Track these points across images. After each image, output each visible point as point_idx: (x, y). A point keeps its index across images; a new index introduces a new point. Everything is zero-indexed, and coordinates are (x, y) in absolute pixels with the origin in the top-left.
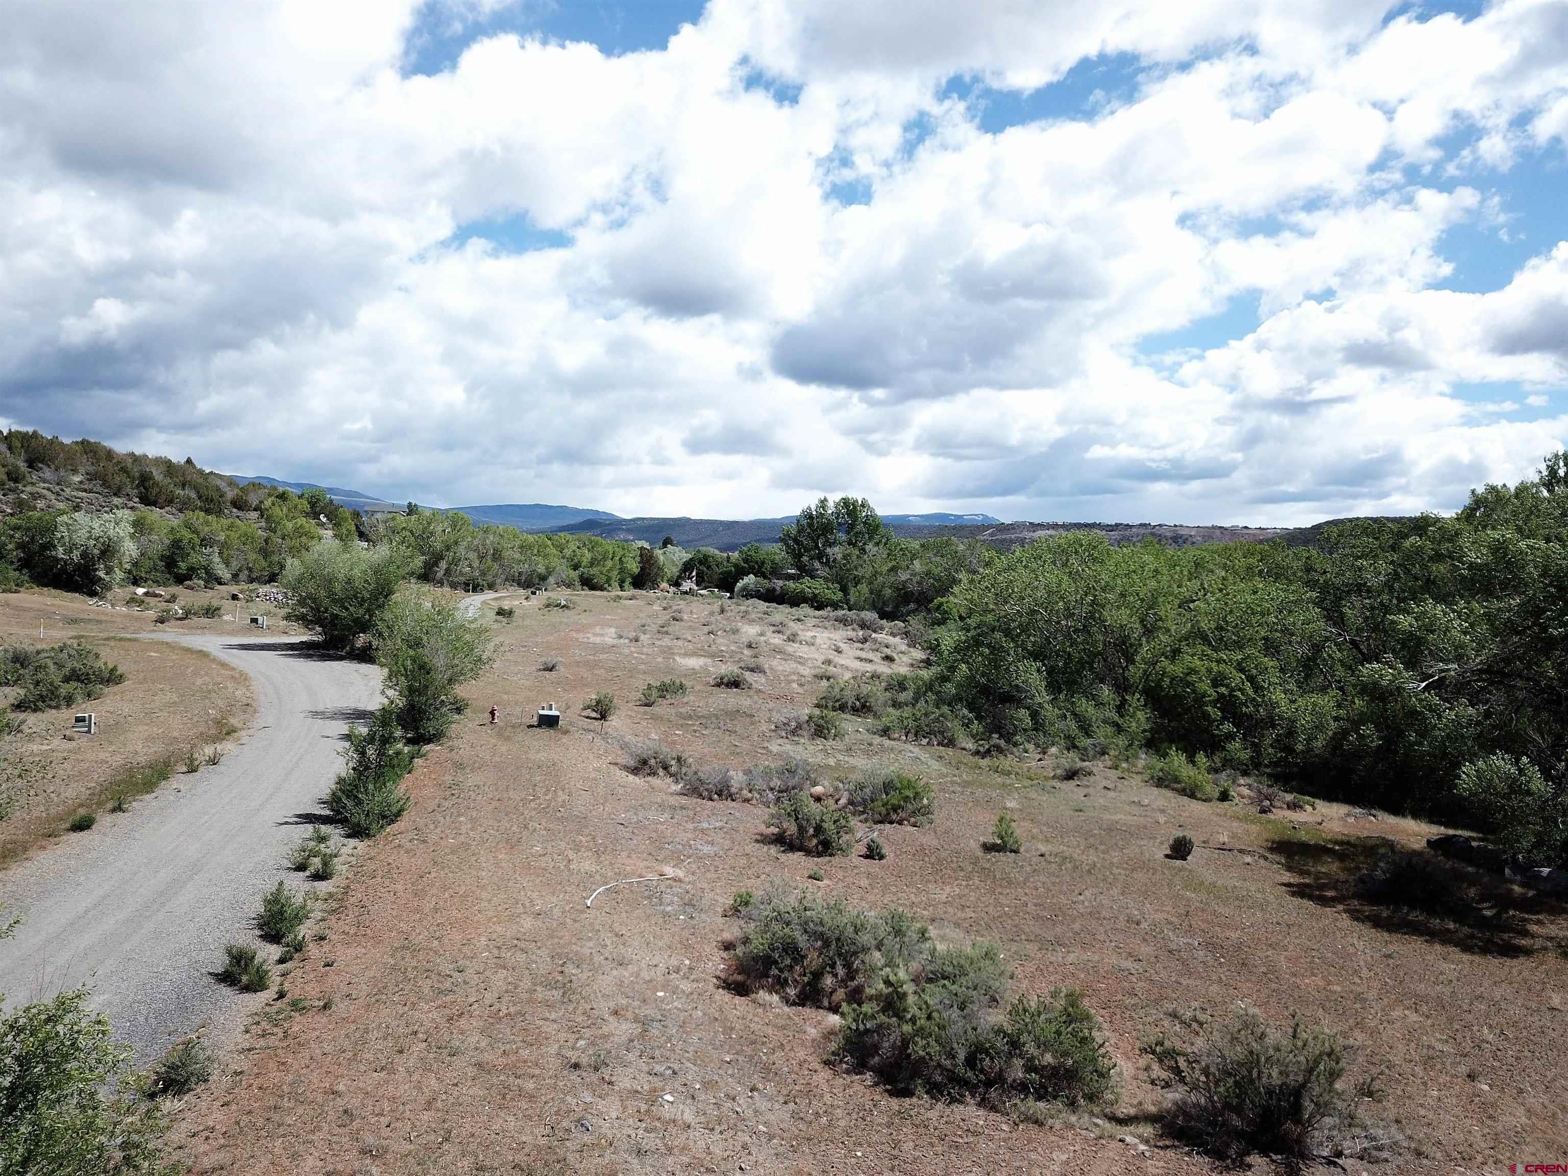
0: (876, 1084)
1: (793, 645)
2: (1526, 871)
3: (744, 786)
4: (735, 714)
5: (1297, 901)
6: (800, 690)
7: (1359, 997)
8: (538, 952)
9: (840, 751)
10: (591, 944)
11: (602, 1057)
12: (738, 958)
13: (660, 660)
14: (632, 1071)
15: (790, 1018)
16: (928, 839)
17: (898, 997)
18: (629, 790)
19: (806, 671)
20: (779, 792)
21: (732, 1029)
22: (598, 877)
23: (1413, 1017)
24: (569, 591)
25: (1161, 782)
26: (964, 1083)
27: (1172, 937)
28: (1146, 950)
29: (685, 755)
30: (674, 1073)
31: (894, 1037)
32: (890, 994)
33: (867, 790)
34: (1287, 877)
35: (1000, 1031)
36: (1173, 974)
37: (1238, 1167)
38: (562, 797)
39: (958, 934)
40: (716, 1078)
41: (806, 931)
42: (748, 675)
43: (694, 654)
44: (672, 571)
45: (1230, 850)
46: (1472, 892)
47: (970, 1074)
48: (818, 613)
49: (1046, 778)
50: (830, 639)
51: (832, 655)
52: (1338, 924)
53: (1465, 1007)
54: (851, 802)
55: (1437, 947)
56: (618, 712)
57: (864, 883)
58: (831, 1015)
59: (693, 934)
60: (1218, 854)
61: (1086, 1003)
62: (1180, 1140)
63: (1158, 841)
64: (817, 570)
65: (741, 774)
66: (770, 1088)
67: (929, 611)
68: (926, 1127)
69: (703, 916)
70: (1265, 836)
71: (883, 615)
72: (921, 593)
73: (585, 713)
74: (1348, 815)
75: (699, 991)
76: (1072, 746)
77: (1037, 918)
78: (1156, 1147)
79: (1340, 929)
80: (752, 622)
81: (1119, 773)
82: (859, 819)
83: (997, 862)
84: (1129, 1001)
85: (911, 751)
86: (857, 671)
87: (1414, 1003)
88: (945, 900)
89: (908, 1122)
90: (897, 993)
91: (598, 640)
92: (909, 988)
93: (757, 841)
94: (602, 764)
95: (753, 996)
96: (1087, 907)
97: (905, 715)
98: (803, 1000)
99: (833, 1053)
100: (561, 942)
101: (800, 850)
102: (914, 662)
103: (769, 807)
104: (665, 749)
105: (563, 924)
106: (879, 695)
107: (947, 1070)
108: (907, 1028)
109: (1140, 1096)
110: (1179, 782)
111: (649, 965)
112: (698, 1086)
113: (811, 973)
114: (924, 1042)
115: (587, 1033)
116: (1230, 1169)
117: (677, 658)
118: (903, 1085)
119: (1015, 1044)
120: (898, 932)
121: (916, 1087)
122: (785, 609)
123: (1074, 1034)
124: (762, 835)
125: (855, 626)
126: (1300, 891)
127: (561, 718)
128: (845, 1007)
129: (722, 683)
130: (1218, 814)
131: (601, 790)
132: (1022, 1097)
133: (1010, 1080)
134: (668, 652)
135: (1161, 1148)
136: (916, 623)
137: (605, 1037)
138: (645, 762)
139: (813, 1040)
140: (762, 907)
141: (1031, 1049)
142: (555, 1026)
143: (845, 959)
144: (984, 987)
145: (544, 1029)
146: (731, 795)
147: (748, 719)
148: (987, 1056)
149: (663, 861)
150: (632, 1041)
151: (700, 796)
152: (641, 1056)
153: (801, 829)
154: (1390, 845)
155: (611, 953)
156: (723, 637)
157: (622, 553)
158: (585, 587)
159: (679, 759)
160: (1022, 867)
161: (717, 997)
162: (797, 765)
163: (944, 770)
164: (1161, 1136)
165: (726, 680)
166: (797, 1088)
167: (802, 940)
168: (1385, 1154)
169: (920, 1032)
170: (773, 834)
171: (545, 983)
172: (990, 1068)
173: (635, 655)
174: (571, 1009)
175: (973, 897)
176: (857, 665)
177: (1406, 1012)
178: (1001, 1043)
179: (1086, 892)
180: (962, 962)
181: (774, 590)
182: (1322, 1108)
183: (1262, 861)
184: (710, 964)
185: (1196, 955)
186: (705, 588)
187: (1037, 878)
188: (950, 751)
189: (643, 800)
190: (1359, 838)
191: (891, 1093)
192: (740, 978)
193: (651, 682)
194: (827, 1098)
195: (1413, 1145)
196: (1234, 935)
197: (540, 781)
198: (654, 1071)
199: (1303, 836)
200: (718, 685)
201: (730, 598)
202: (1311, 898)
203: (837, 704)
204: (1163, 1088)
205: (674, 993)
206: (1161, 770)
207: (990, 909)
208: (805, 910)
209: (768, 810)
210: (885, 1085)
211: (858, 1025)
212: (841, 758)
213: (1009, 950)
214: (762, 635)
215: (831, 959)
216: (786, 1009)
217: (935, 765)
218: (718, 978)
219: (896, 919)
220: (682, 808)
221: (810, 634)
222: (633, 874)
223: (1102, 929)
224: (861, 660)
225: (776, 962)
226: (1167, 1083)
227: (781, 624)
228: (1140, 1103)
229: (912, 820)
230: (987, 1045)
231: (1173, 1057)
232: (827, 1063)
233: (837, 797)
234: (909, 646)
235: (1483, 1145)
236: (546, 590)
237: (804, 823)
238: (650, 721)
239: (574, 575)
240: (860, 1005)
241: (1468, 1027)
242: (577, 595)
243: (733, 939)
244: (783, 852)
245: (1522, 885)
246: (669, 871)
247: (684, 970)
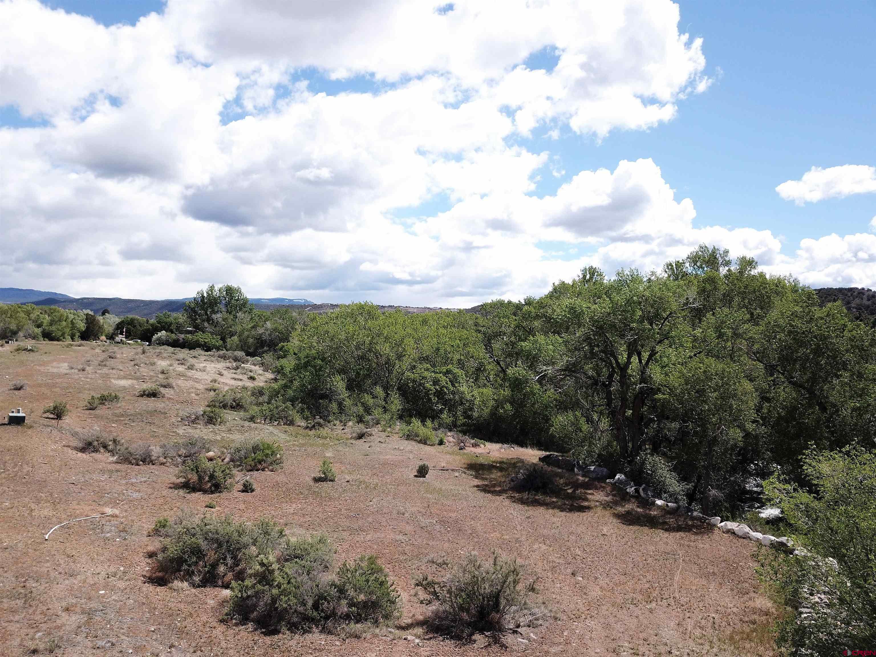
0: (256, 630)
1: (192, 371)
2: (583, 468)
3: (160, 455)
4: (154, 412)
5: (482, 494)
6: (197, 397)
7: (517, 540)
8: (5, 575)
9: (224, 431)
10: (48, 564)
11: (56, 642)
12: (159, 561)
13: (100, 382)
14: (80, 648)
15: (196, 596)
16: (280, 478)
17: (269, 573)
18: (78, 462)
19: (201, 387)
20: (185, 457)
21: (155, 608)
22: (54, 519)
23: (544, 547)
24: (34, 341)
25: (409, 437)
26: (312, 620)
27: (422, 520)
28: (409, 528)
29: (118, 439)
30: (113, 644)
31: (267, 598)
32: (264, 571)
33: (242, 452)
34: (477, 482)
35: (333, 585)
36: (424, 540)
37: (468, 642)
38: (26, 468)
39: (302, 531)
40: (144, 643)
41: (206, 539)
42: (162, 390)
43: (125, 378)
44: (109, 329)
45: (447, 470)
46: (562, 481)
47: (315, 614)
48: (207, 353)
49: (347, 439)
50: (215, 367)
51: (217, 377)
52: (503, 504)
53: (566, 539)
54: (232, 460)
55: (551, 511)
56: (69, 414)
57: (242, 506)
58: (224, 590)
59: (126, 550)
60: (442, 473)
61: (379, 562)
62: (437, 633)
63: (410, 468)
64: (206, 328)
65: (158, 448)
66: (184, 644)
67: (275, 351)
68: (289, 651)
69: (133, 537)
70: (463, 461)
71: (248, 354)
72: (271, 341)
73: (46, 415)
74: (501, 448)
75: (131, 586)
76: (360, 420)
77: (348, 517)
78: (424, 639)
79: (504, 506)
80: (164, 358)
81: (386, 434)
82: (238, 469)
83: (322, 487)
84: (402, 558)
85: (267, 429)
86: (233, 386)
87: (543, 540)
88: (293, 512)
89: (277, 650)
90: (268, 570)
91: (55, 370)
92: (276, 566)
93: (171, 488)
94: (58, 446)
95: (170, 585)
96: (375, 508)
97: (264, 408)
98: (204, 583)
99: (227, 614)
100: (24, 566)
101: (199, 491)
102: (268, 380)
103: (178, 467)
104: (105, 435)
105: (26, 554)
106: (248, 399)
107: (301, 613)
108: (275, 591)
109: (413, 611)
110: (418, 436)
111: (93, 574)
112: (131, 651)
113: (210, 565)
114: (286, 598)
115: (44, 626)
116: (465, 645)
117: (113, 380)
118: (273, 628)
119: (342, 591)
120: (266, 533)
121: (281, 627)
122: (186, 351)
123: (377, 579)
124: (173, 484)
125: (231, 360)
126: (485, 489)
127: (26, 418)
128: (234, 584)
129: (145, 395)
130: (439, 452)
131: (57, 463)
132: (347, 623)
133: (339, 614)
134: (106, 377)
135: (428, 639)
136: (268, 358)
137: (59, 628)
138: (90, 444)
139: (212, 608)
140: (175, 526)
141: (351, 593)
142: (18, 625)
143: (232, 554)
144: (320, 560)
145: (9, 628)
146: (152, 461)
147: (163, 415)
148: (325, 601)
149: (105, 504)
150: (80, 627)
151: (130, 463)
152: (86, 637)
153: (200, 478)
154: (522, 461)
155: (64, 569)
156: (144, 368)
157: (72, 317)
158: (45, 339)
159: (115, 441)
160: (337, 489)
161: (144, 589)
162: (196, 440)
163: (288, 438)
164: (427, 633)
165: (147, 393)
166: (202, 640)
167: (204, 545)
168: (540, 622)
169: (284, 593)
170: (181, 483)
171: (10, 596)
172: (328, 608)
173: (83, 379)
174: (31, 611)
175: (309, 508)
176: (233, 382)
177: (540, 545)
178: (334, 592)
179: (374, 499)
180: (306, 546)
181: (178, 340)
182: (510, 602)
183: (463, 475)
184: (139, 568)
185: (435, 528)
186: (131, 340)
187: (346, 495)
188: (291, 428)
189: (88, 467)
190: (508, 459)
191: (265, 634)
192: (160, 574)
193: (94, 395)
194: (223, 644)
195: (552, 615)
196: (453, 515)
197: (9, 460)
198: (97, 646)
199: (481, 460)
200: (142, 396)
201: (148, 345)
202: (489, 492)
203: (221, 405)
204: (427, 604)
205: (112, 590)
206: (409, 430)
207: (320, 515)
208: (206, 525)
209: (177, 468)
210: (261, 629)
211: (242, 594)
212: (225, 435)
213: (333, 537)
214: (171, 365)
215: (223, 554)
216: (193, 590)
217: (283, 436)
218: (144, 576)
219: (265, 525)
220: (117, 471)
221: (202, 365)
222: (81, 515)
223: (384, 519)
224: (235, 379)
225: (186, 561)
226: (429, 601)
227: (183, 359)
228: (414, 615)
229: (271, 467)
230: (326, 594)
231: (432, 586)
232: (222, 621)
233: (223, 458)
234: (264, 371)
235: (584, 609)
236: (16, 340)
237: (202, 474)
238: (94, 419)
239: (38, 331)
240: (243, 581)
241: (569, 548)
242: (39, 344)
243: (155, 550)
244: (188, 493)
245: (583, 476)
246: (109, 511)
247: (120, 574)
